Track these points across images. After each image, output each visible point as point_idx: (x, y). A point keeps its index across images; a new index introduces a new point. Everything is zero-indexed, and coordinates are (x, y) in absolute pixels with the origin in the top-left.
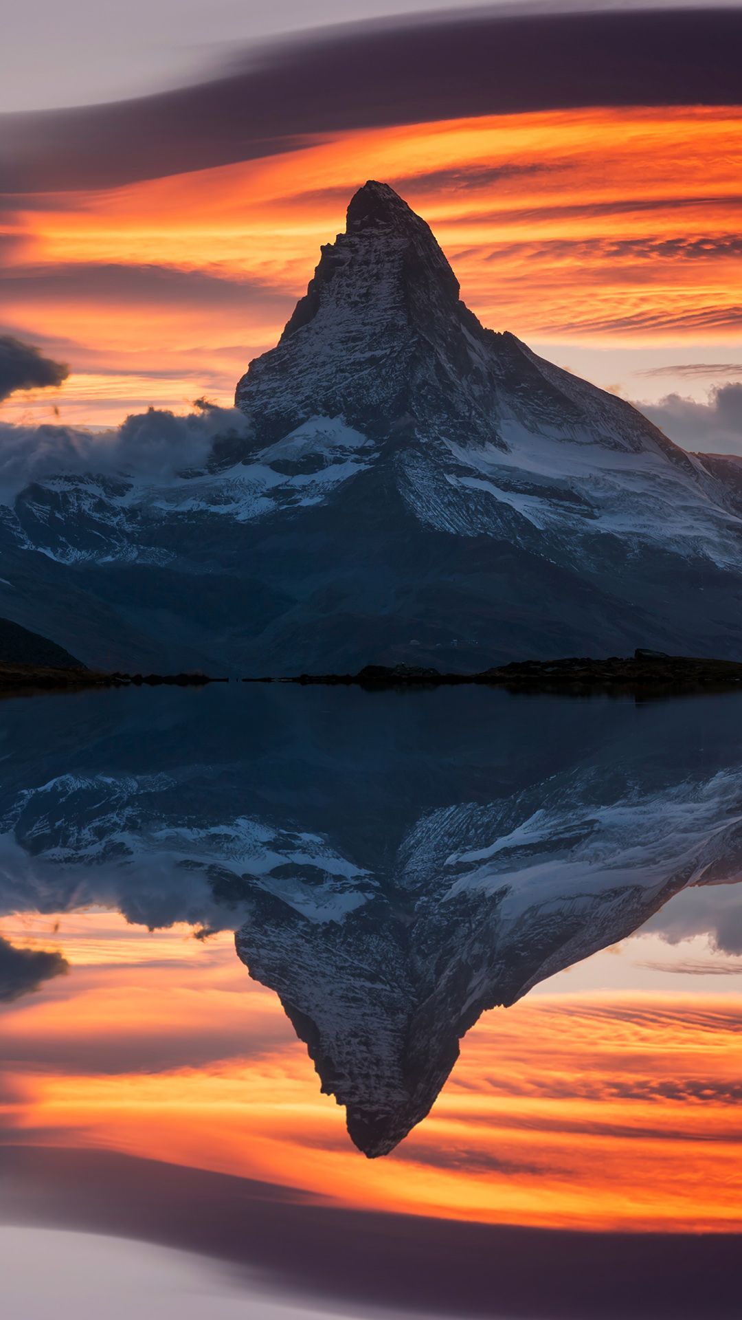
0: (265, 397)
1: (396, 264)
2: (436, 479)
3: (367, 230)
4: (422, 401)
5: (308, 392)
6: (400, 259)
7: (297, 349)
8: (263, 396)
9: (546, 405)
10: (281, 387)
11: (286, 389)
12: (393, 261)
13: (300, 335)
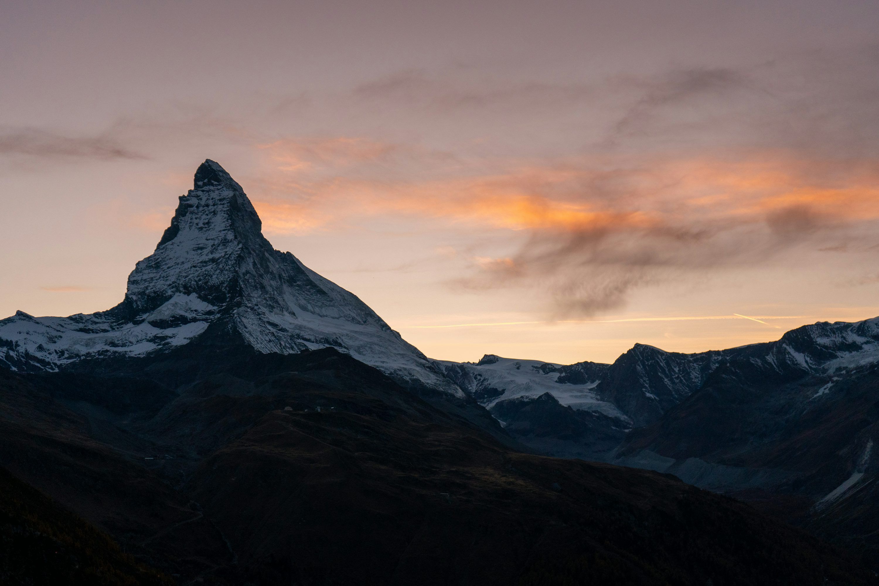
0: (147, 283)
1: (225, 206)
2: (261, 326)
3: (206, 187)
4: (246, 283)
5: (173, 279)
6: (228, 203)
7: (166, 255)
8: (145, 282)
9: (312, 295)
10: (157, 277)
11: (160, 278)
12: (223, 204)
13: (167, 247)
